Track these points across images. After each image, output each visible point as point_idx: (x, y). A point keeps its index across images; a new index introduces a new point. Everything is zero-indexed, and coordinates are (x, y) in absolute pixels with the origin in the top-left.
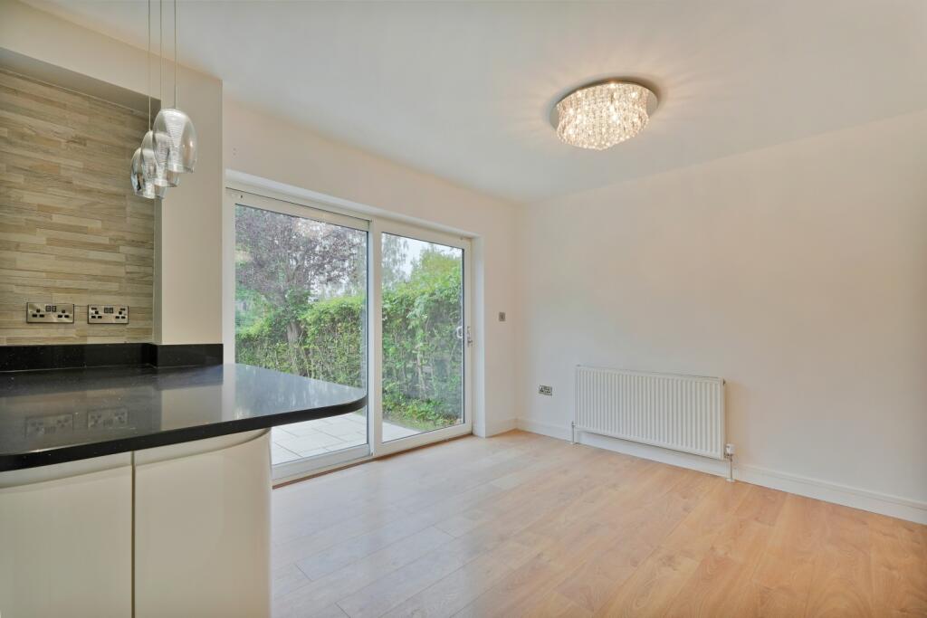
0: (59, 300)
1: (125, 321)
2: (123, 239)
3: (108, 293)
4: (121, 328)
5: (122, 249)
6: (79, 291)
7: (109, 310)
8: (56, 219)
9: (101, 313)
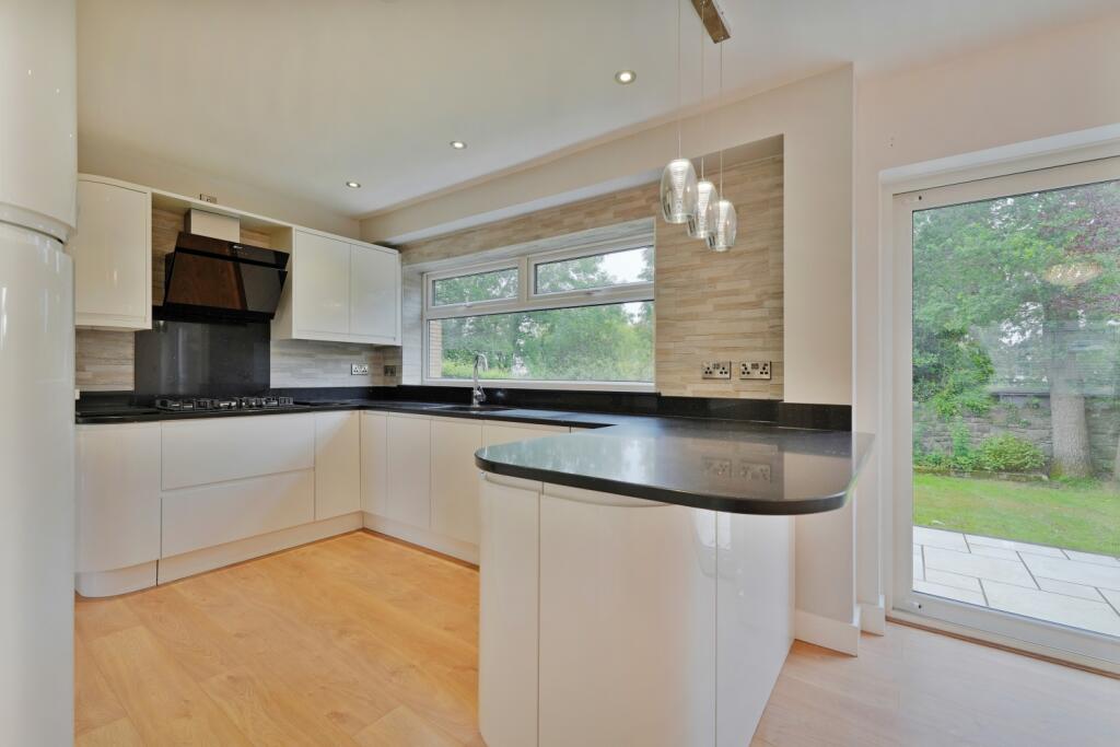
0: (722, 358)
1: (767, 377)
2: (766, 293)
3: (755, 349)
4: (766, 383)
5: (767, 303)
6: (735, 349)
7: (755, 366)
8: (721, 287)
9: (749, 369)
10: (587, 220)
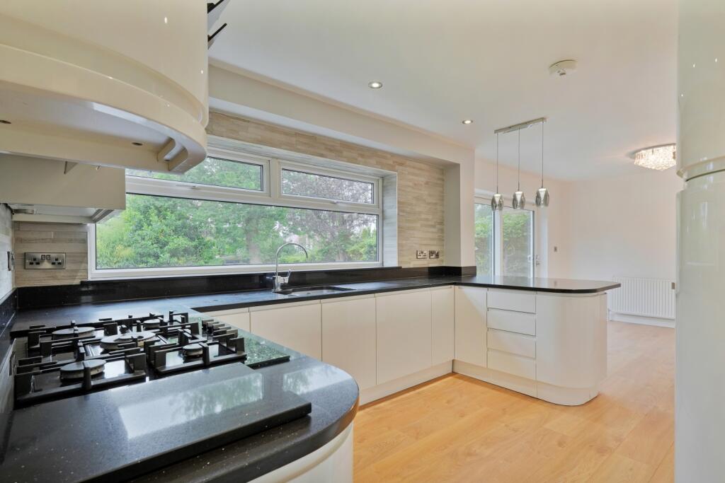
2: (437, 222)
3: (434, 245)
4: (437, 259)
5: (437, 226)
6: (428, 245)
8: (423, 216)
10: (360, 159)
